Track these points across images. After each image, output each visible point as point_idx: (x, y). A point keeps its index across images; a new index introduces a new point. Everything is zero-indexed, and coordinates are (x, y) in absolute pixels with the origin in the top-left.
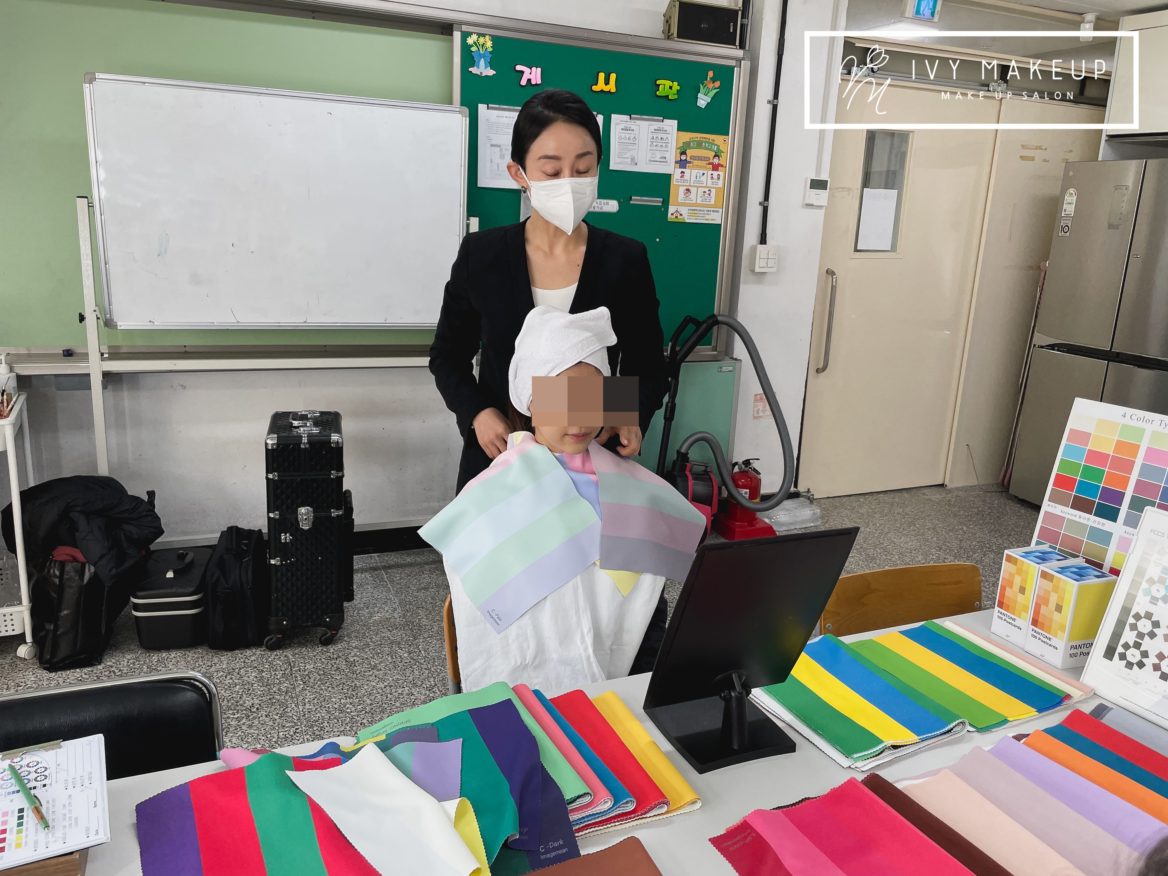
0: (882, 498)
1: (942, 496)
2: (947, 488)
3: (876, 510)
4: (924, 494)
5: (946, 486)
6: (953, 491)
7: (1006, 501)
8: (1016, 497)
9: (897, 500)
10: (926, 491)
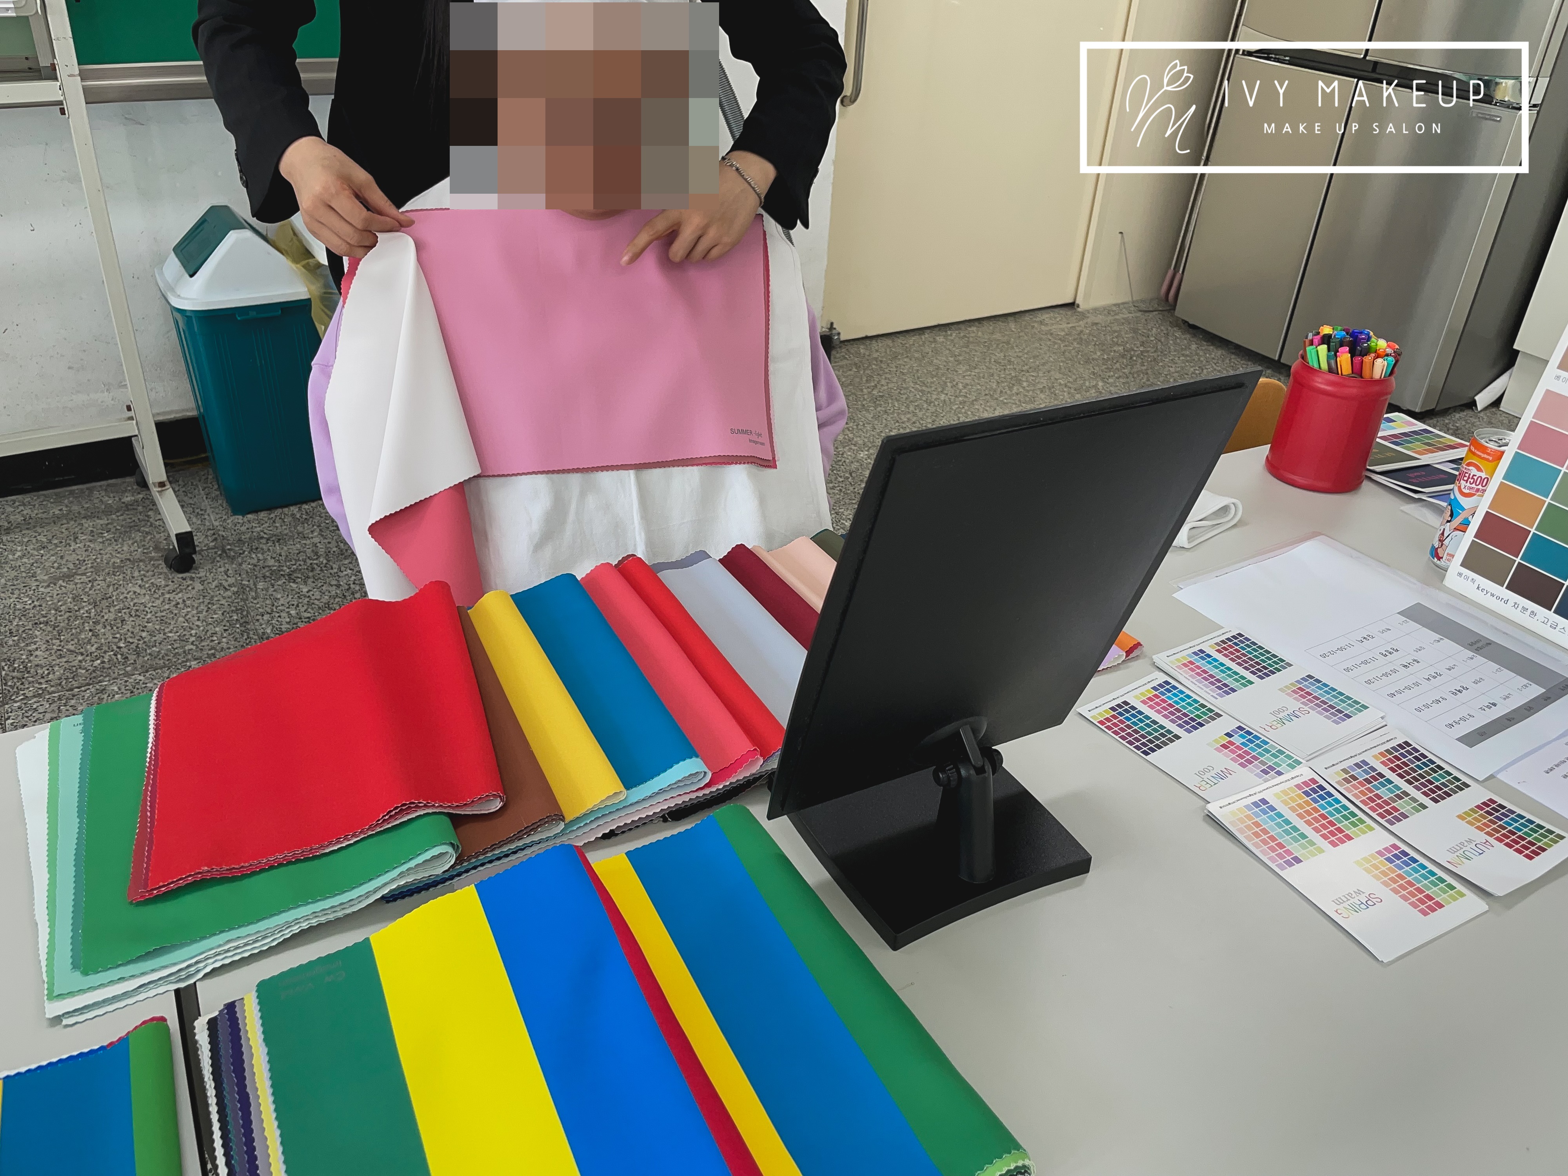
0: (973, 335)
1: (1070, 325)
2: (1079, 310)
3: (961, 358)
4: (1041, 323)
5: (1078, 306)
6: (1088, 315)
7: (1170, 328)
8: (1185, 322)
9: (997, 336)
10: (1045, 316)
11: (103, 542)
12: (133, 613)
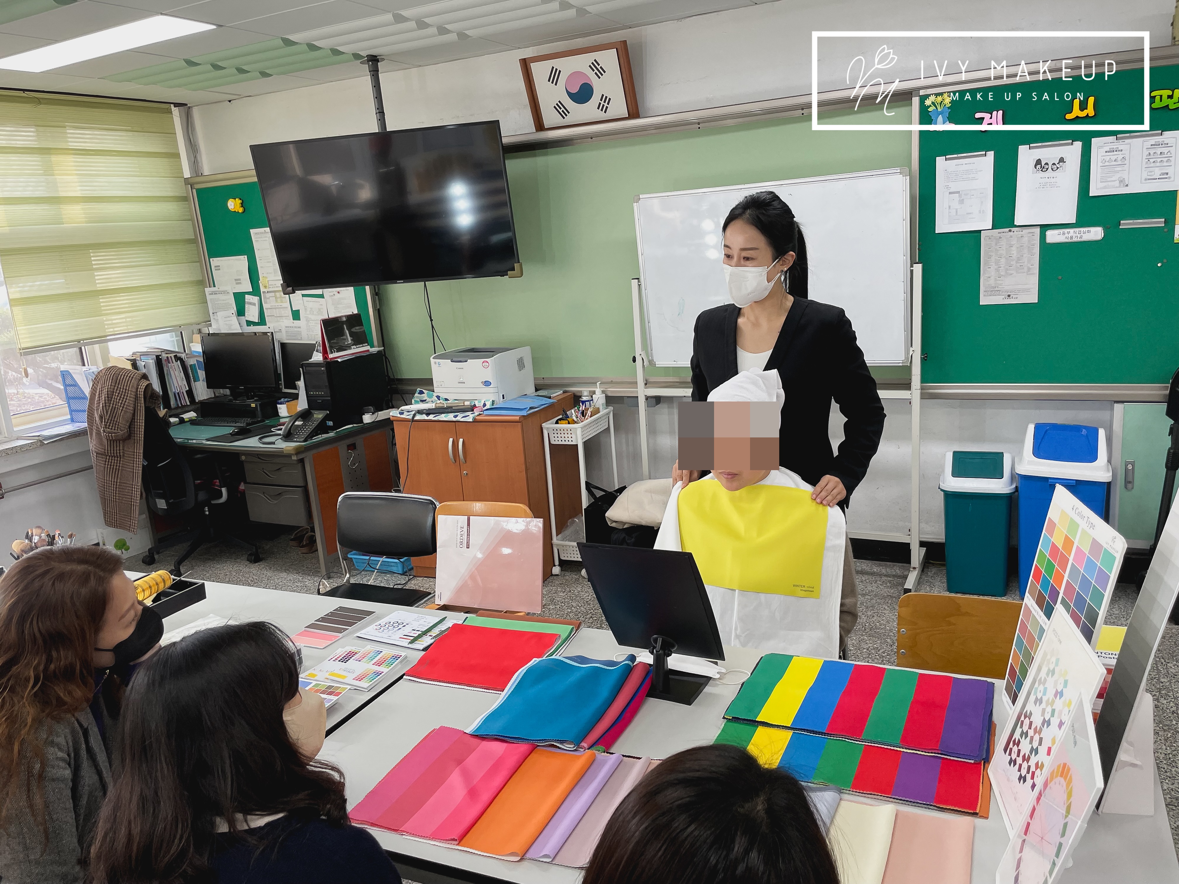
11: (885, 587)
12: (878, 615)
